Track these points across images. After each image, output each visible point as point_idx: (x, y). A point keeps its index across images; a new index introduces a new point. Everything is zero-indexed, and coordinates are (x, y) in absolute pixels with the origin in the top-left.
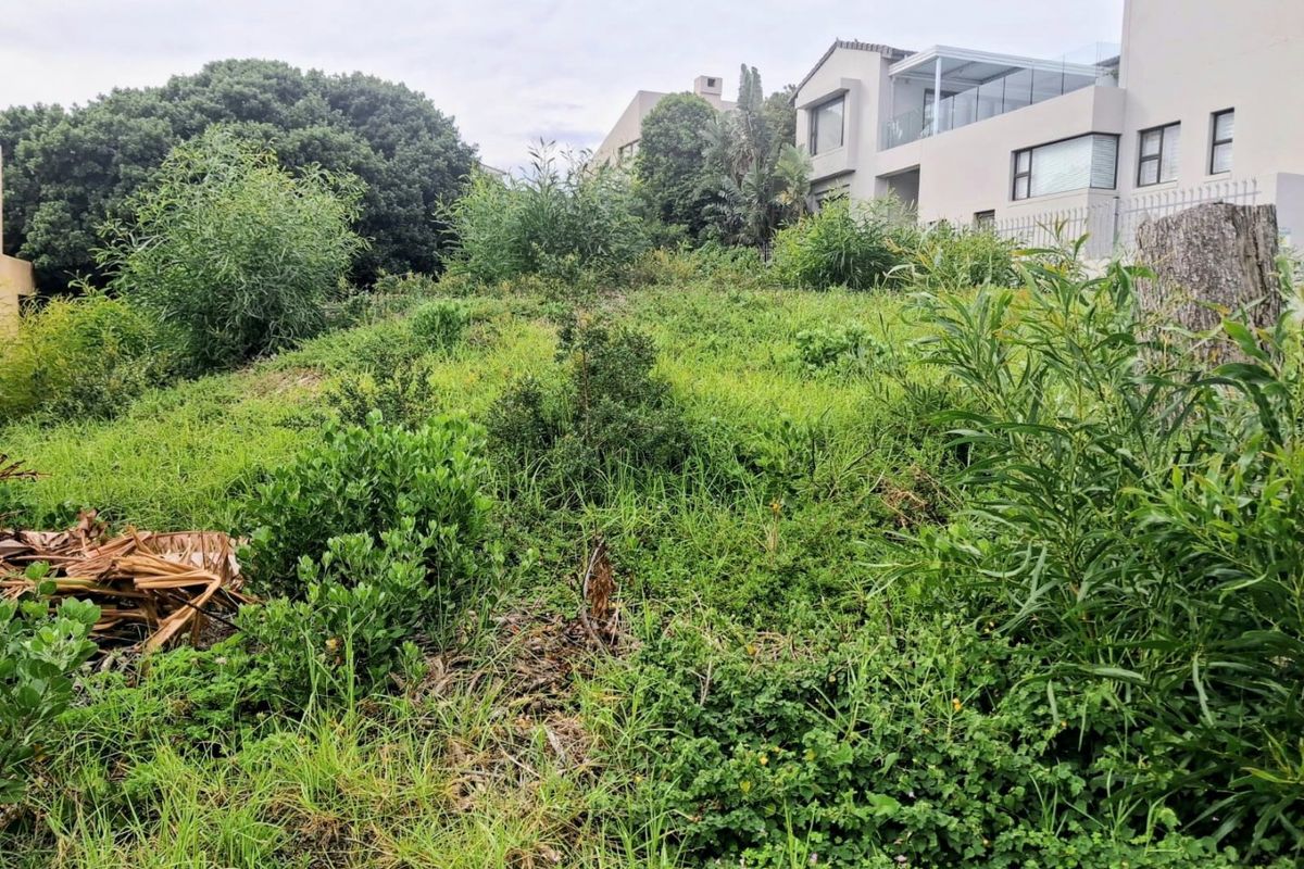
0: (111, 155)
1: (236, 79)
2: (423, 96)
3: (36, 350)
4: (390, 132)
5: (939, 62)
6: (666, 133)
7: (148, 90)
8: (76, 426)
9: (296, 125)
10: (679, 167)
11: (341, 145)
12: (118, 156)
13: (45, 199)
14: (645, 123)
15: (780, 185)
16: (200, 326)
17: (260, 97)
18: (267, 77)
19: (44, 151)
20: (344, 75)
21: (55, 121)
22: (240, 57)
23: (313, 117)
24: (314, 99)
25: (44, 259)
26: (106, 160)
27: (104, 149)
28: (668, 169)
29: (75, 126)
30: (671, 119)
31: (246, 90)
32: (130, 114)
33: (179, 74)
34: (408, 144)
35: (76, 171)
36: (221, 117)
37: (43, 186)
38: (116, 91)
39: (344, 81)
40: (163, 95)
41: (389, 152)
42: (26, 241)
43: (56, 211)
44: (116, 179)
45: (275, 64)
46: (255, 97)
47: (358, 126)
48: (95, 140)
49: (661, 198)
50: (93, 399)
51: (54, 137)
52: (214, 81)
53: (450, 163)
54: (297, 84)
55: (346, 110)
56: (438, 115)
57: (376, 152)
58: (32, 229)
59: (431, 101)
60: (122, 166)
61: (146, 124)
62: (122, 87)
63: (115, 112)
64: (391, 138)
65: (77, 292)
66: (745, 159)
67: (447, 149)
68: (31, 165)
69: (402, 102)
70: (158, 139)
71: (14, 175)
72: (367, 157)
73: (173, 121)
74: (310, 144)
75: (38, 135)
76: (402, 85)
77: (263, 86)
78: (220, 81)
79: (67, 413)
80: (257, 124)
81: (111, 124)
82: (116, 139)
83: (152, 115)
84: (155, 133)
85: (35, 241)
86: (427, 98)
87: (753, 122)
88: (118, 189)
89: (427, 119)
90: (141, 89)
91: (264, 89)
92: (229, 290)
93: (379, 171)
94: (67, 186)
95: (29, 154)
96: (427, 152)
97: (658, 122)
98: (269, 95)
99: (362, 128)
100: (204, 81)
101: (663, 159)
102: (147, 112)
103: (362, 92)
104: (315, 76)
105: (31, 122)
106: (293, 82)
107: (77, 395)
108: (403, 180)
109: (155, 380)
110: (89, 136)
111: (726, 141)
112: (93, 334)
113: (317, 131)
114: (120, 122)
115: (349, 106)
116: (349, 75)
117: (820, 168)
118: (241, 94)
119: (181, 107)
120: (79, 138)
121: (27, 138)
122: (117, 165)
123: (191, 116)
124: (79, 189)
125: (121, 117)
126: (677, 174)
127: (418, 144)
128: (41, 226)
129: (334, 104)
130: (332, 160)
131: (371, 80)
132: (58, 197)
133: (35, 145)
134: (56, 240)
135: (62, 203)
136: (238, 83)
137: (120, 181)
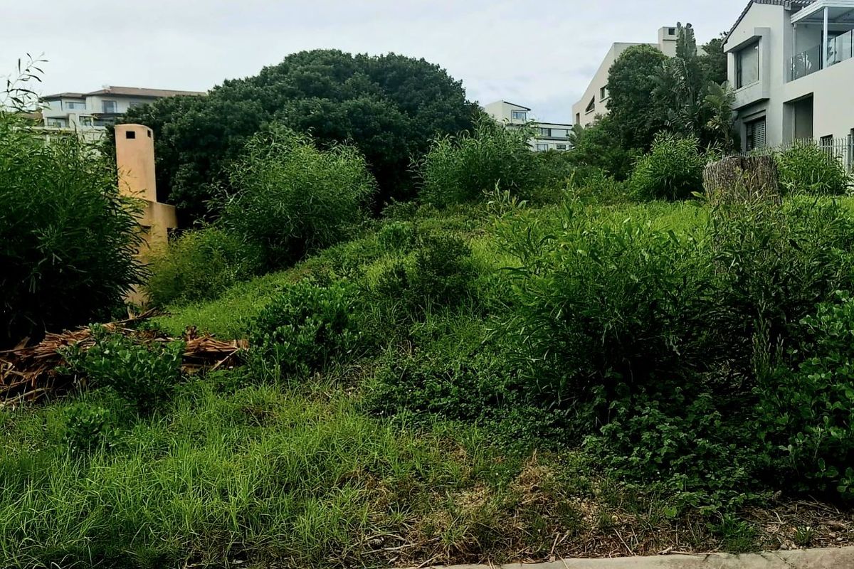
0: (223, 129)
1: (306, 67)
2: (438, 67)
3: (176, 262)
4: (415, 96)
5: (826, 11)
6: (626, 78)
7: (247, 79)
8: (197, 304)
9: (348, 97)
10: (637, 103)
11: (377, 109)
12: (228, 129)
13: (182, 162)
14: (611, 71)
15: (710, 114)
16: (266, 244)
17: (321, 78)
18: (327, 63)
19: (180, 129)
20: (382, 55)
21: (186, 108)
22: (309, 50)
23: (358, 90)
24: (359, 77)
25: (183, 204)
26: (219, 133)
27: (218, 125)
28: (629, 105)
29: (199, 111)
30: (630, 67)
31: (312, 75)
32: (235, 99)
33: (268, 65)
34: (427, 105)
35: (201, 142)
36: (295, 95)
37: (181, 153)
38: (226, 82)
39: (382, 59)
40: (256, 81)
41: (412, 111)
42: (171, 192)
43: (189, 170)
44: (226, 146)
45: (333, 52)
46: (318, 79)
47: (391, 93)
48: (211, 120)
49: (624, 128)
50: (206, 289)
51: (186, 118)
52: (291, 69)
53: (457, 116)
54: (348, 66)
55: (382, 82)
56: (450, 80)
57: (403, 113)
58: (174, 184)
59: (445, 70)
60: (230, 136)
61: (244, 105)
62: (230, 79)
63: (225, 99)
64: (415, 101)
65: (199, 227)
66: (684, 94)
67: (455, 106)
68: (172, 139)
69: (422, 74)
70: (253, 116)
71: (163, 147)
72: (395, 117)
73: (263, 101)
74: (355, 110)
75: (176, 119)
76: (423, 60)
77: (324, 70)
78: (295, 69)
79: (192, 297)
80: (318, 100)
81: (222, 107)
82: (226, 117)
83: (250, 98)
84: (250, 111)
85: (177, 192)
86: (442, 68)
87: (688, 66)
88: (228, 153)
89: (442, 85)
90: (243, 79)
91: (324, 72)
92: (281, 222)
93: (404, 127)
94: (196, 152)
95: (171, 132)
96: (441, 110)
97: (620, 69)
98: (328, 77)
99: (395, 95)
100: (283, 69)
101: (625, 98)
102: (247, 96)
103: (394, 68)
104: (361, 59)
105: (172, 109)
106: (344, 65)
107: (198, 287)
108: (423, 131)
109: (241, 277)
110: (208, 117)
111: (671, 81)
112: (208, 251)
113: (361, 101)
114: (228, 106)
115: (385, 79)
116: (385, 56)
117: (744, 97)
118: (309, 78)
119: (270, 90)
120: (201, 119)
121: (169, 121)
122: (227, 136)
123: (276, 97)
124: (204, 154)
125: (228, 102)
126: (637, 108)
127: (434, 103)
128: (181, 181)
129: (374, 79)
130: (370, 122)
131: (401, 58)
132: (190, 160)
133: (173, 126)
134: (190, 190)
135: (193, 164)
136: (307, 70)
137: (229, 146)
